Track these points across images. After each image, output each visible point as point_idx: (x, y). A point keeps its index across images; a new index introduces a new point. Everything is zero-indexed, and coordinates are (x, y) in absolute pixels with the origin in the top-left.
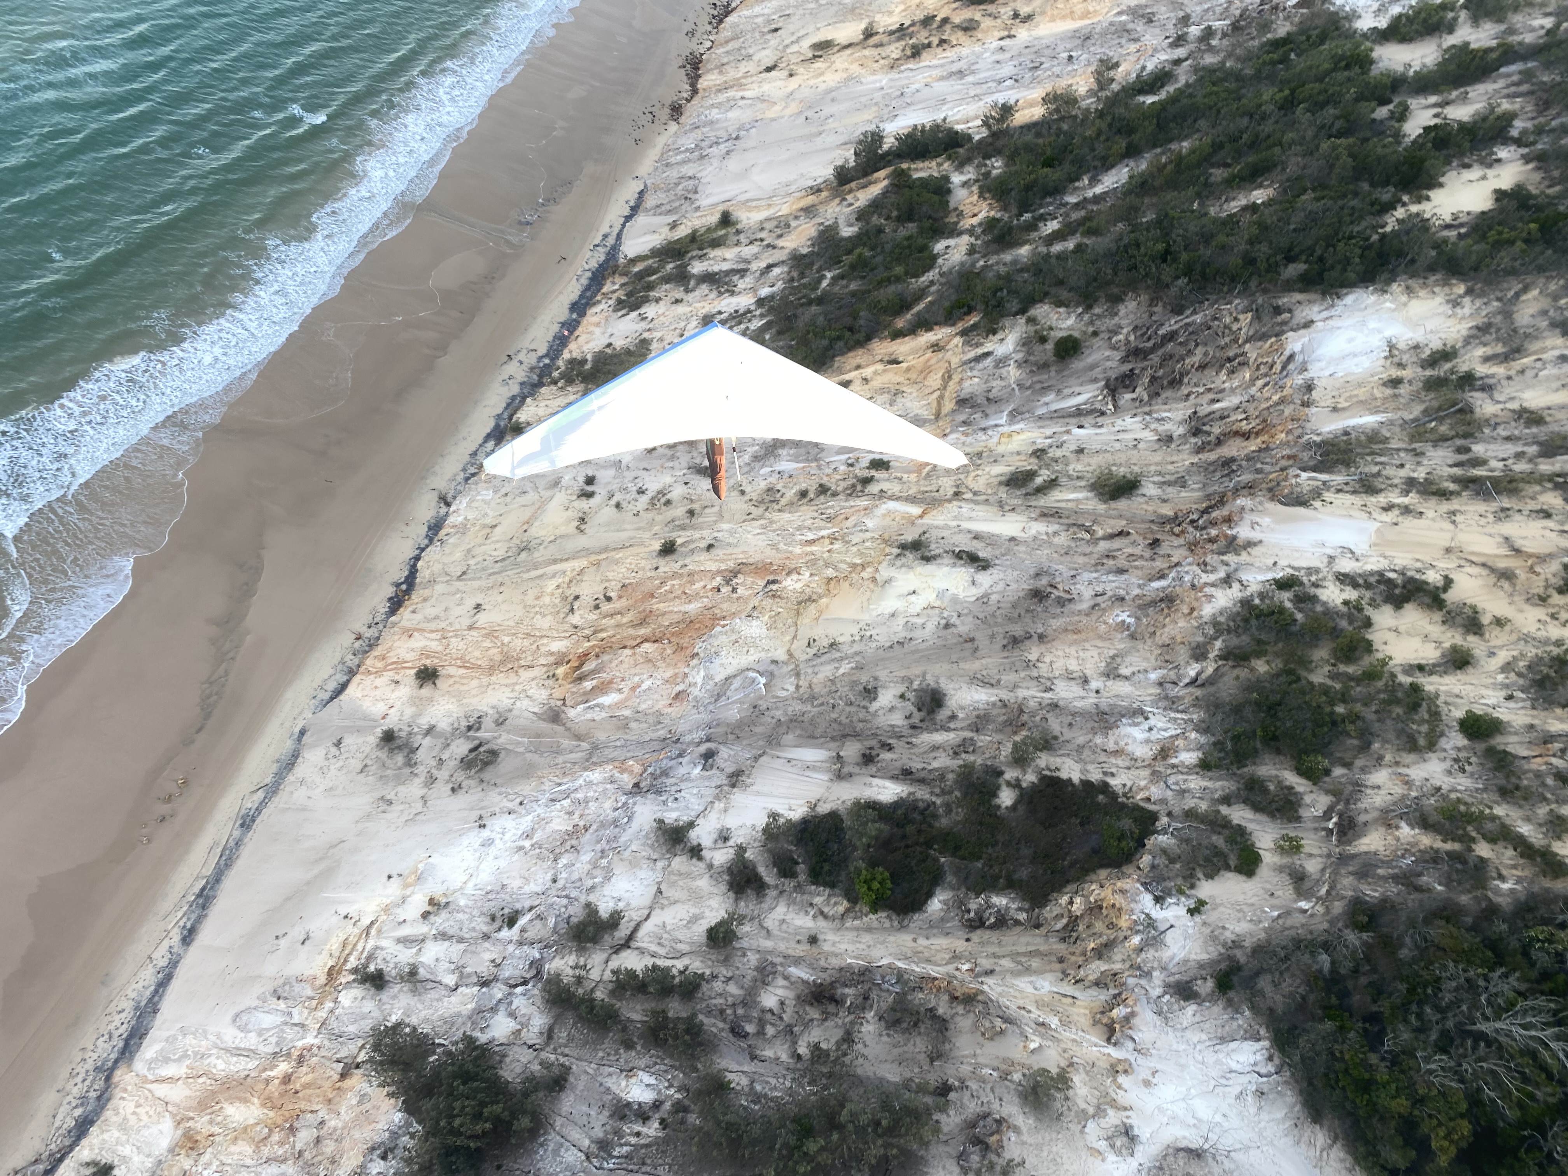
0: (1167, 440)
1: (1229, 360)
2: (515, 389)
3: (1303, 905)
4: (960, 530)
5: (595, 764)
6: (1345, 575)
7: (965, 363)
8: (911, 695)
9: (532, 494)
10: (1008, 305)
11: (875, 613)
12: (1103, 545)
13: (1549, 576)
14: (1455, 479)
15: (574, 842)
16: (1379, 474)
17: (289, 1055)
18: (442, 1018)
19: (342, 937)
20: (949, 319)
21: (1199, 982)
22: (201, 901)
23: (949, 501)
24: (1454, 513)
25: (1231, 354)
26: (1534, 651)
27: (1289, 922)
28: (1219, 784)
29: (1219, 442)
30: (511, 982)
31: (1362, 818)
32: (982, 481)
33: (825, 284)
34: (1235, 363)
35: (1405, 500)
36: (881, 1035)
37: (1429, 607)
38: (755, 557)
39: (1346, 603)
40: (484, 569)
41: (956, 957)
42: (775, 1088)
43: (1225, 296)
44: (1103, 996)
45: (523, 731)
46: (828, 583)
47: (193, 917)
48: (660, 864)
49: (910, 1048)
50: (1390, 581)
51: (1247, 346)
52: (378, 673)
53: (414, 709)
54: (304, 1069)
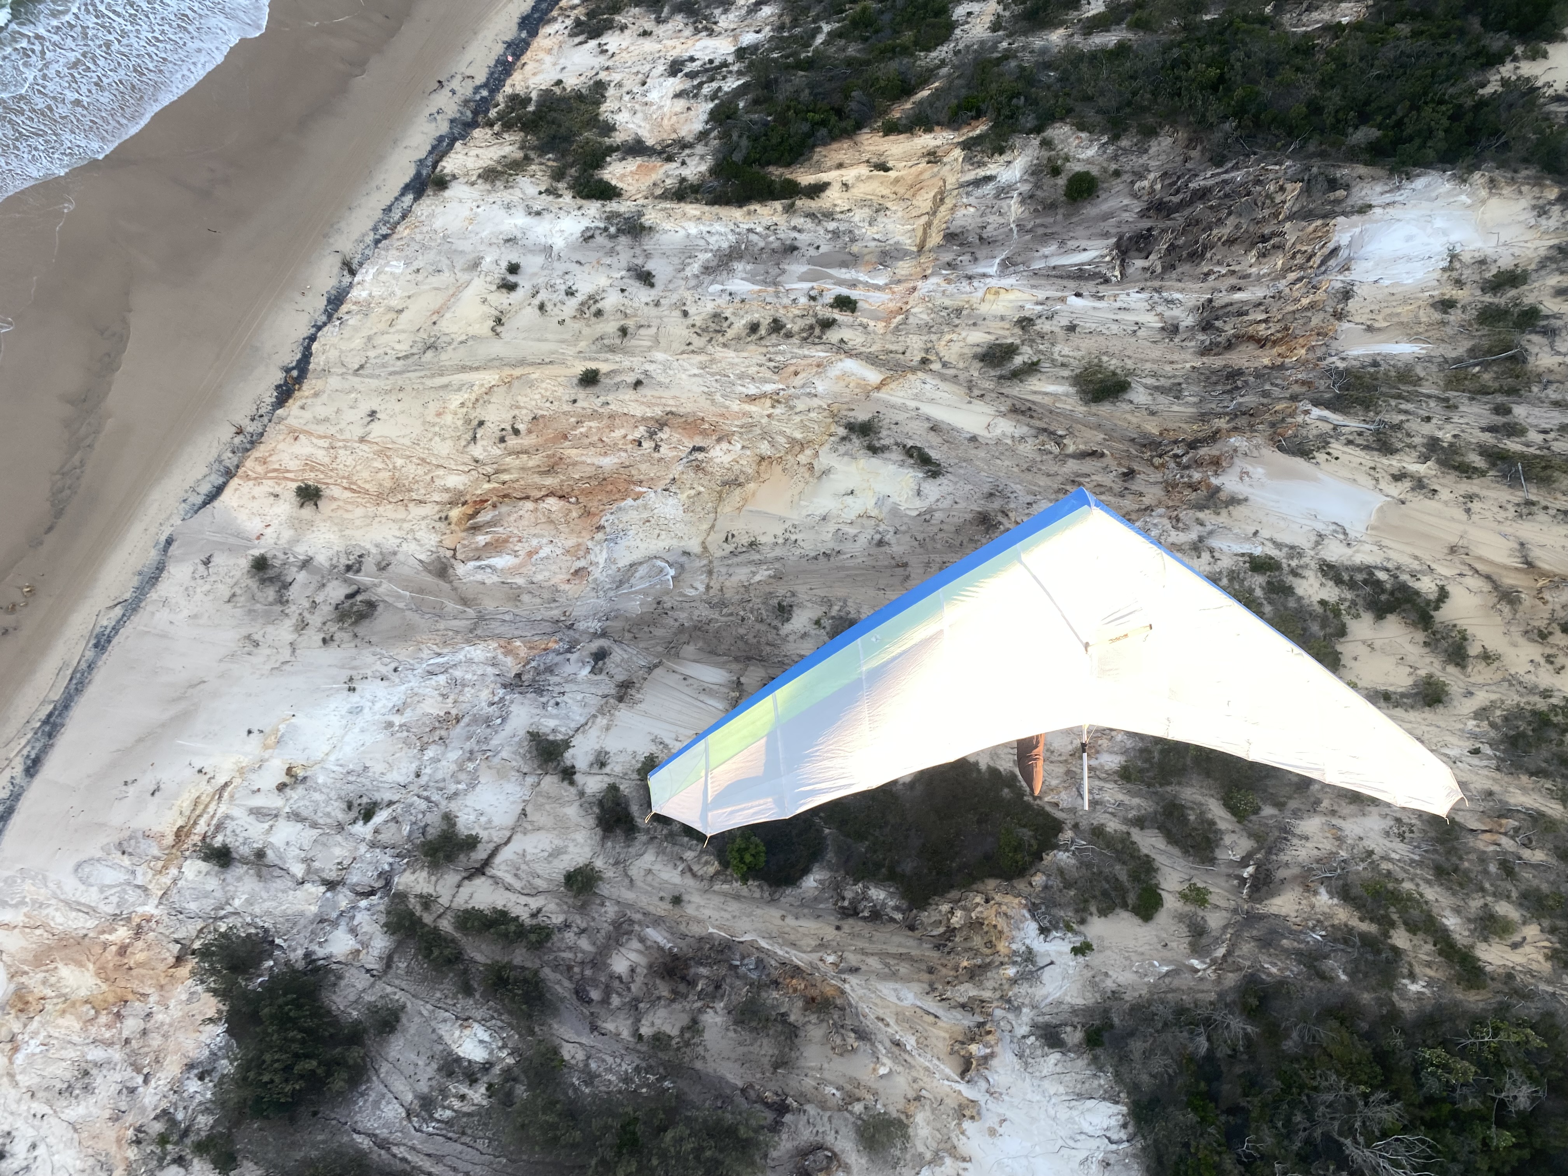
0: (1172, 330)
1: (1264, 239)
2: (444, 128)
3: (1195, 963)
4: (918, 415)
5: (479, 637)
6: (1331, 567)
7: (962, 186)
8: (826, 622)
9: (447, 274)
10: (1022, 120)
11: (804, 513)
12: (1072, 466)
13: (1558, 607)
14: (1485, 451)
15: (443, 733)
16: (1398, 427)
17: (129, 919)
18: (284, 915)
19: (195, 794)
20: (953, 122)
21: (1069, 1029)
22: (47, 728)
23: (913, 370)
24: (1470, 497)
25: (1267, 231)
26: (1517, 698)
27: (1176, 983)
28: (1136, 801)
29: (1229, 346)
30: (358, 889)
31: (1282, 873)
32: (955, 348)
33: (820, 39)
34: (1268, 245)
35: (1420, 469)
36: (727, 1029)
37: (1414, 624)
38: (687, 408)
39: (1323, 603)
40: (384, 366)
41: (822, 945)
42: (609, 1070)
43: (1275, 152)
44: (968, 1021)
45: (405, 583)
46: (759, 464)
47: (38, 745)
48: (530, 780)
49: (755, 1048)
50: (1378, 583)
51: (1288, 225)
52: (258, 480)
53: (291, 532)
54: (140, 944)
